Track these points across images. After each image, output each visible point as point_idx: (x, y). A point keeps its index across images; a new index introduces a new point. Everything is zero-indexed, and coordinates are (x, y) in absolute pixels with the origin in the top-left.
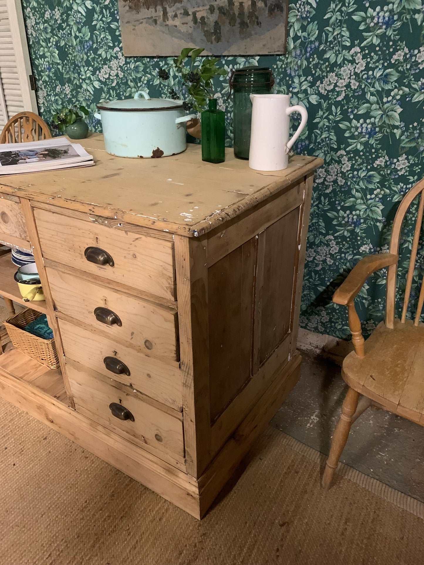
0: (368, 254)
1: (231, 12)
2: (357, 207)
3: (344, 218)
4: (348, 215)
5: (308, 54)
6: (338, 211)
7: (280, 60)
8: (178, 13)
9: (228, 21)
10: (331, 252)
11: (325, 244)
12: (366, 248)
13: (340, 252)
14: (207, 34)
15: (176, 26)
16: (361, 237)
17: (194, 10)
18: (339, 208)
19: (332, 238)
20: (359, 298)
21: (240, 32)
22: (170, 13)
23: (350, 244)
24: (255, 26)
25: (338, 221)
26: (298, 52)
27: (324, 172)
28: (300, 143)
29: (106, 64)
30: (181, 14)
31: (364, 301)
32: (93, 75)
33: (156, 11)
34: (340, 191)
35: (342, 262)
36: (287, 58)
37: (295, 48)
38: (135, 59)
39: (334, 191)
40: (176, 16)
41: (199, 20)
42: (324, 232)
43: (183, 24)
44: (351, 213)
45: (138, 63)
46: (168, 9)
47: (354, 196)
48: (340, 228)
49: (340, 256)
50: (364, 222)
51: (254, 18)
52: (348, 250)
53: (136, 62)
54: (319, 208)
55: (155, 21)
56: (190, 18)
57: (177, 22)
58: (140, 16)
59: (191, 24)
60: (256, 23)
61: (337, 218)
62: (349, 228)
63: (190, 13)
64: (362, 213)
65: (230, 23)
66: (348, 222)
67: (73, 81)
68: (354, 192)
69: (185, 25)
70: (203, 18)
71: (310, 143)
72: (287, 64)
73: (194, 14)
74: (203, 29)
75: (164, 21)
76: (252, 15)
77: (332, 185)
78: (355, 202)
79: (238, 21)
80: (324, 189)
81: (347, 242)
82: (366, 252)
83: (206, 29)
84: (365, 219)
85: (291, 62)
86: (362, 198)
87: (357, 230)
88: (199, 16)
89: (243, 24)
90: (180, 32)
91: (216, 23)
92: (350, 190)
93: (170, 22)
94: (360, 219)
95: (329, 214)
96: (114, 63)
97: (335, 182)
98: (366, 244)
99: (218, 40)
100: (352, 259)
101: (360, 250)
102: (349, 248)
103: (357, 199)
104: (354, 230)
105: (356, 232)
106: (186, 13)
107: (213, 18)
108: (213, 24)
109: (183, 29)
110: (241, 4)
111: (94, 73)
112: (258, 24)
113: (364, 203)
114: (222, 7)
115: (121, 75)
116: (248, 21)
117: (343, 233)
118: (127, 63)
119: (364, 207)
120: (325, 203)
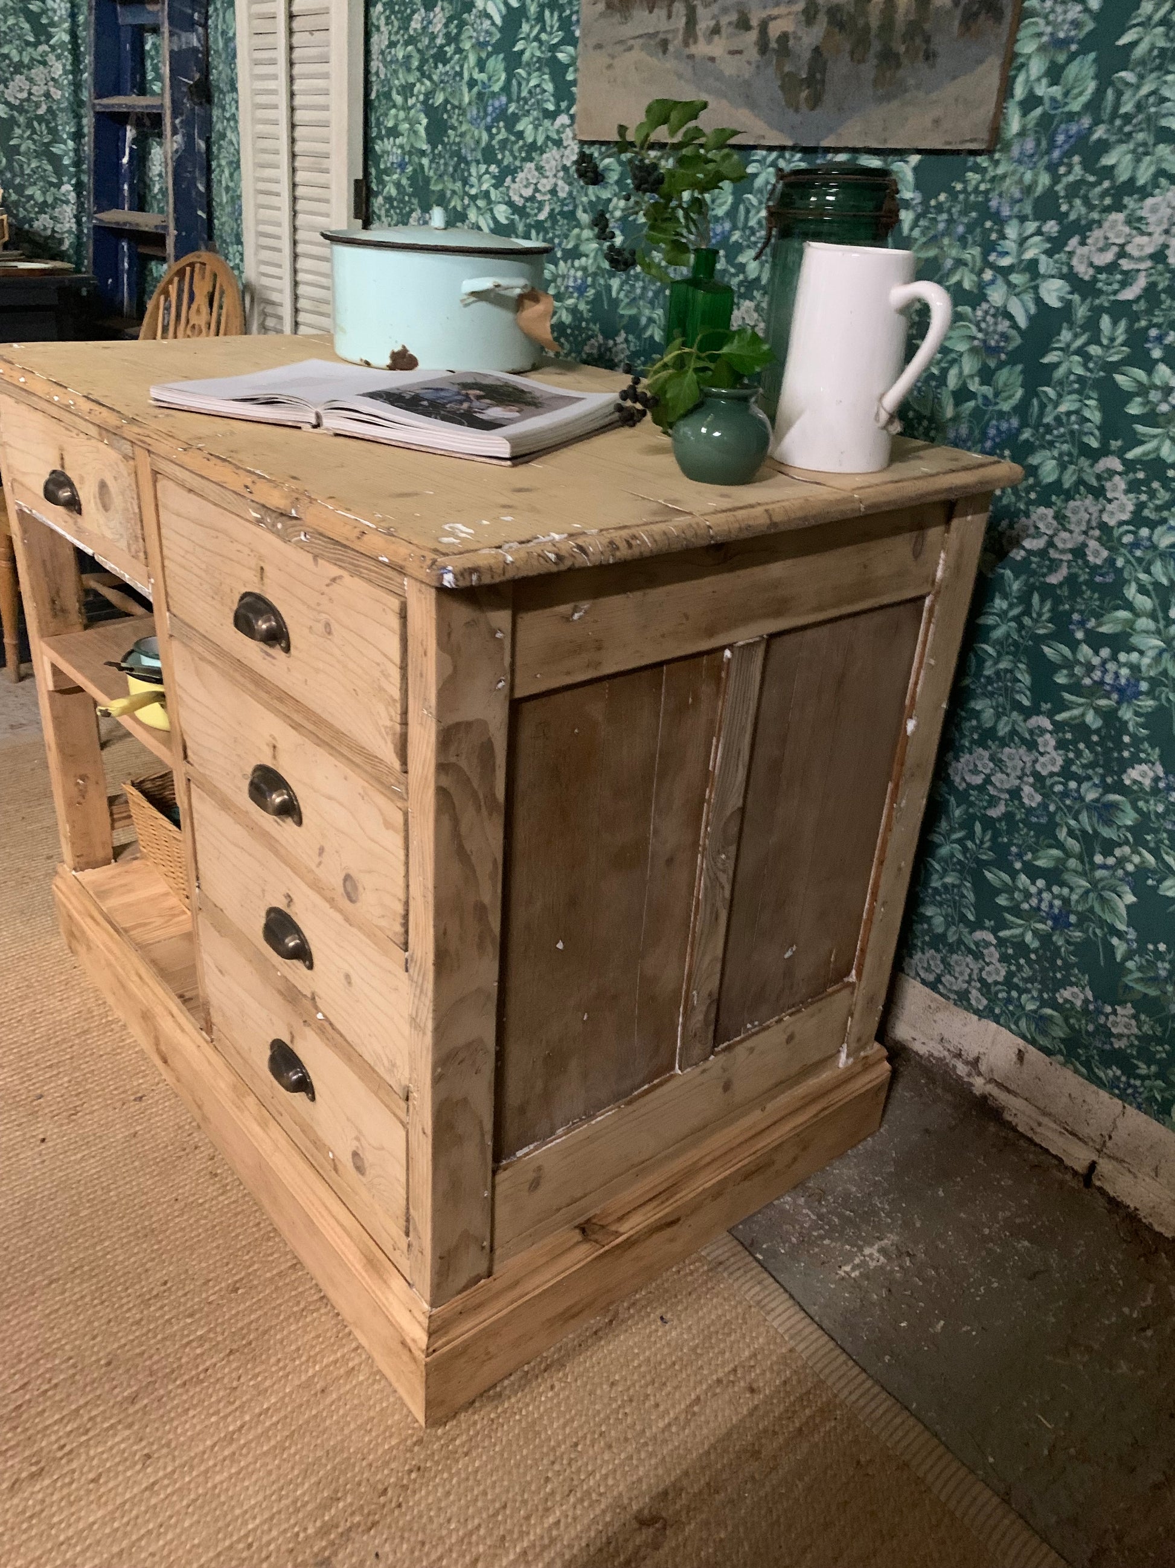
0: (1146, 793)
1: (861, 22)
2: (1135, 640)
3: (1090, 668)
4: (1104, 663)
5: (1056, 154)
6: (1074, 645)
7: (977, 169)
8: (724, 21)
9: (848, 47)
10: (1038, 767)
11: (1023, 741)
12: (1144, 775)
13: (1066, 773)
14: (788, 84)
15: (712, 59)
16: (1133, 736)
17: (763, 15)
18: (1080, 635)
19: (1046, 723)
20: (1102, 928)
21: (876, 82)
22: (704, 22)
23: (1096, 754)
24: (920, 64)
25: (1072, 675)
26: (1030, 145)
27: (1050, 519)
28: (994, 422)
29: (532, 160)
30: (730, 23)
31: (1115, 941)
32: (496, 186)
33: (669, 17)
34: (1090, 583)
35: (1067, 806)
36: (997, 163)
37: (1022, 134)
38: (603, 149)
39: (1071, 580)
40: (716, 30)
41: (773, 45)
42: (1026, 703)
43: (733, 53)
44: (1114, 658)
45: (607, 162)
46: (701, 11)
47: (1129, 606)
48: (1073, 698)
49: (1065, 785)
50: (1150, 693)
51: (918, 41)
52: (1090, 772)
54: (1021, 627)
55: (664, 45)
56: (753, 36)
57: (717, 48)
58: (629, 30)
59: (753, 53)
60: (921, 54)
61: (1069, 664)
62: (1103, 702)
63: (754, 22)
64: (1146, 661)
65: (852, 53)
66: (1102, 683)
67: (449, 201)
68: (1131, 592)
69: (738, 57)
70: (784, 38)
71: (1024, 424)
72: (993, 180)
73: (763, 26)
74: (779, 66)
75: (686, 44)
76: (915, 29)
77: (1069, 562)
78: (1131, 624)
79: (876, 46)
80: (1045, 570)
81: (1090, 746)
82: (1142, 789)
83: (787, 69)
84: (1154, 682)
85: (1004, 177)
86: (1153, 616)
87: (1126, 714)
88: (775, 30)
89: (889, 58)
90: (719, 77)
91: (817, 50)
92: (1121, 582)
93: (701, 48)
94: (1138, 681)
95: (1046, 650)
96: (551, 158)
97: (1079, 552)
98: (1146, 761)
99: (815, 101)
100: (1097, 800)
101: (1124, 777)
102: (1092, 765)
103: (1137, 615)
104: (1116, 710)
105: (1120, 719)
106: (743, 24)
107: (810, 38)
108: (807, 55)
109: (730, 67)
111: (499, 182)
112: (927, 57)
113: (1158, 632)
115: (563, 191)
116: (902, 49)
117: (1083, 715)
119: (1158, 643)
120: (1040, 615)
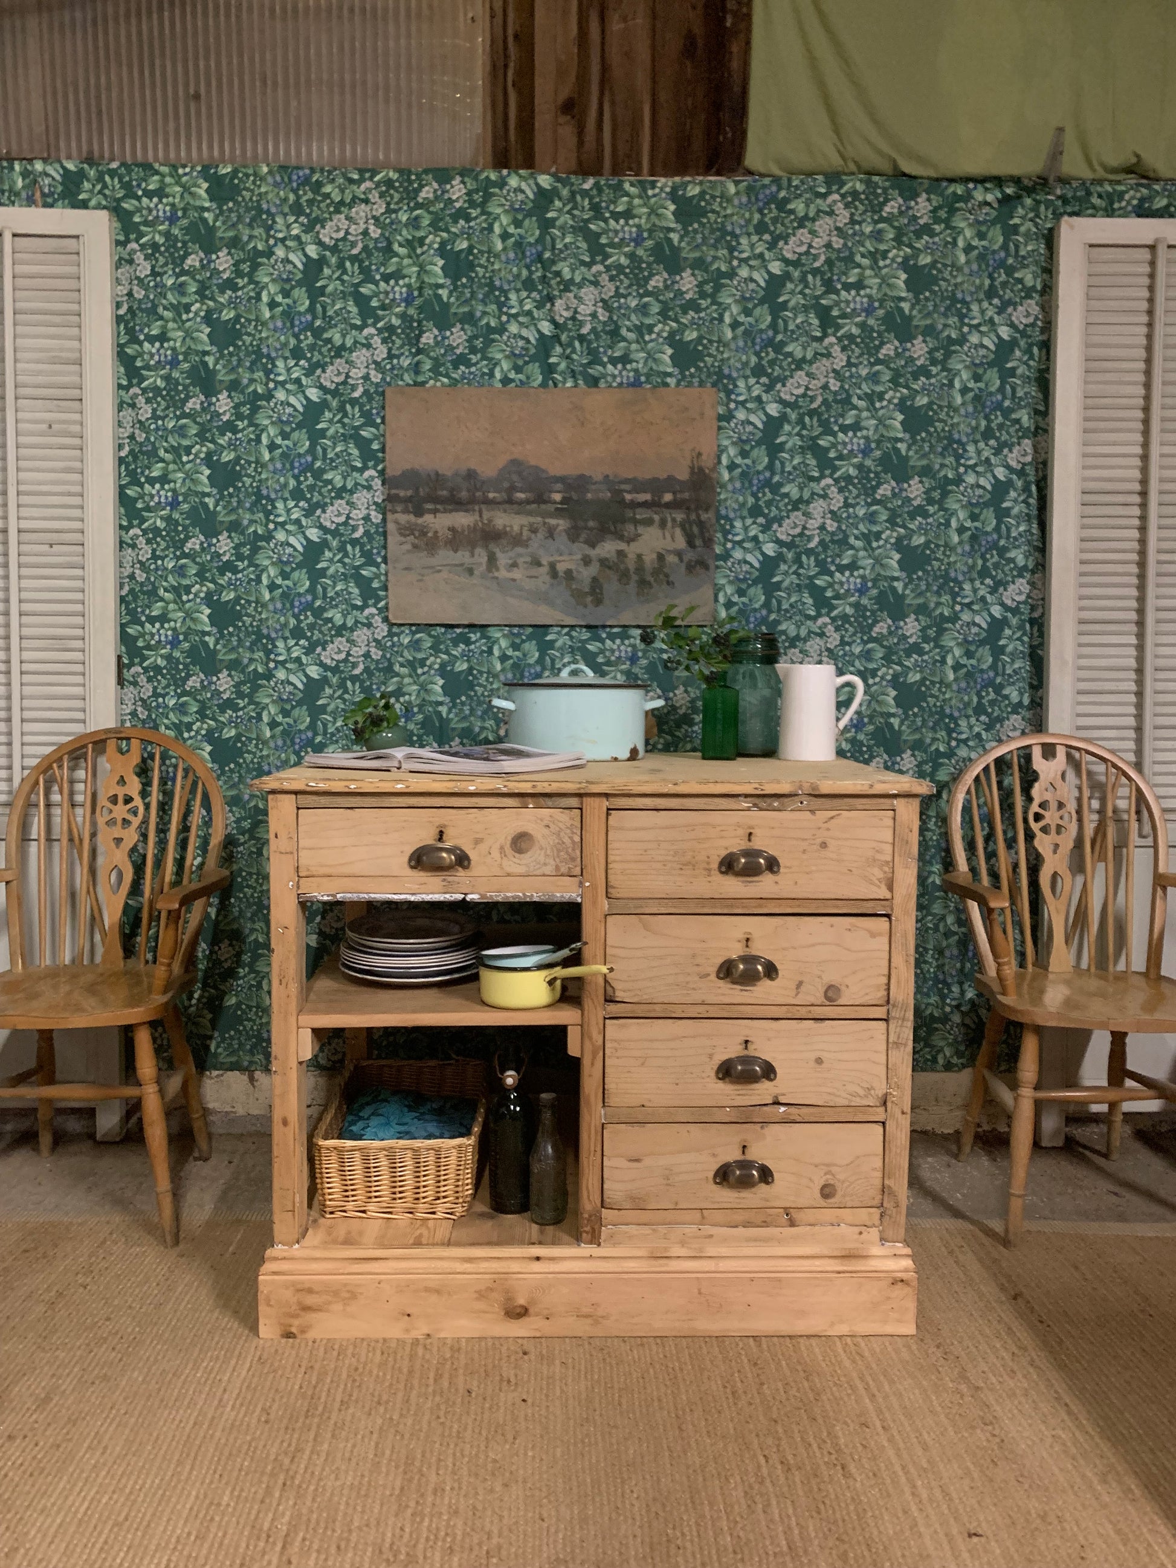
1: (622, 567)
5: (752, 626)
8: (520, 561)
9: (616, 578)
14: (578, 594)
15: (514, 580)
17: (551, 559)
21: (638, 594)
22: (503, 559)
24: (665, 586)
29: (342, 636)
30: (526, 562)
32: (307, 654)
33: (473, 555)
38: (414, 628)
40: (514, 565)
41: (561, 574)
43: (530, 577)
45: (418, 636)
46: (499, 555)
51: (661, 576)
53: (414, 633)
55: (470, 571)
56: (545, 570)
57: (517, 574)
58: (437, 561)
59: (548, 579)
60: (664, 582)
63: (544, 562)
65: (620, 580)
69: (534, 579)
70: (569, 573)
73: (552, 566)
74: (569, 585)
75: (489, 570)
76: (656, 572)
79: (635, 578)
83: (575, 587)
88: (563, 567)
89: (643, 583)
90: (522, 589)
91: (595, 580)
93: (503, 574)
99: (598, 602)
106: (536, 563)
107: (589, 572)
108: (588, 580)
109: (529, 585)
110: (639, 557)
111: (309, 651)
112: (668, 584)
114: (607, 559)
115: (376, 654)
116: (652, 580)
118: (391, 634)
